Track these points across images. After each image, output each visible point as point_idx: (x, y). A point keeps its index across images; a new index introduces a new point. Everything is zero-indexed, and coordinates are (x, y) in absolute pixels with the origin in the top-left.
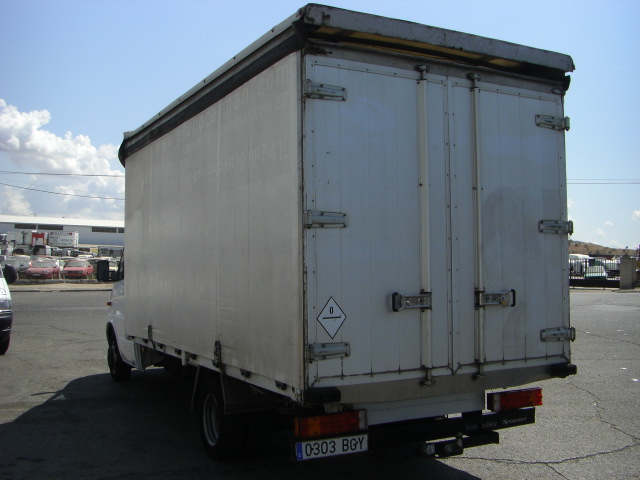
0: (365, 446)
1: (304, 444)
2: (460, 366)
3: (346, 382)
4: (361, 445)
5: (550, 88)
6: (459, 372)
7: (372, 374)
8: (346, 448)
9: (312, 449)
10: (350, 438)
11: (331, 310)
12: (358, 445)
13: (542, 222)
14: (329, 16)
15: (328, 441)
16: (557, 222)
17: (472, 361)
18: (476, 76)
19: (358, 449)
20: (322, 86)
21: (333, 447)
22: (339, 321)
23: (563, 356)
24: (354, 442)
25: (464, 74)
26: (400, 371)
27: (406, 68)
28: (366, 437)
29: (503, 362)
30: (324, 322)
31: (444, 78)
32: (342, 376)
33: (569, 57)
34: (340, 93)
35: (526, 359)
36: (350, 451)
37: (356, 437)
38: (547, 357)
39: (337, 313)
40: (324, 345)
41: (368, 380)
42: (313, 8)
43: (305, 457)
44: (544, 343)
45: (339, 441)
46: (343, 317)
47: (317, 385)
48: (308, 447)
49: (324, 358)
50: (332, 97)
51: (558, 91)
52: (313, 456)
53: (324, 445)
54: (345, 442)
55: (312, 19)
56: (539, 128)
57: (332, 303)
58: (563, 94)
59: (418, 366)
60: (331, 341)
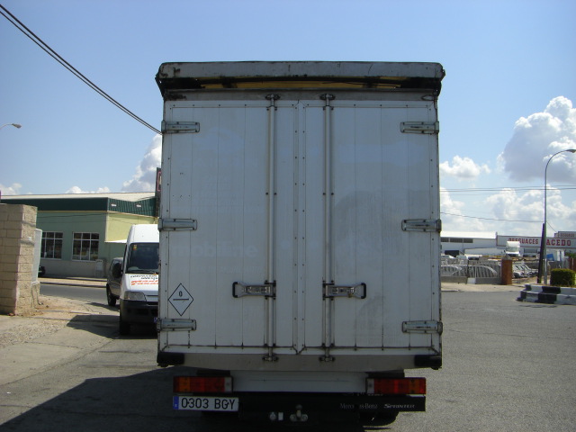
0: (236, 407)
1: (180, 398)
2: (305, 348)
3: (192, 350)
4: (233, 405)
5: (420, 96)
6: (304, 353)
7: (216, 346)
8: (217, 406)
9: (187, 403)
10: (222, 399)
11: (181, 294)
12: (230, 406)
13: (405, 221)
14: (179, 70)
15: (202, 398)
16: (425, 221)
17: (320, 345)
18: (327, 96)
19: (229, 409)
20: (178, 123)
21: (207, 403)
22: (187, 303)
23: (431, 348)
24: (225, 402)
25: (317, 96)
26: (242, 346)
27: (257, 99)
28: (237, 400)
29: (355, 348)
30: (174, 303)
31: (295, 102)
32: (189, 345)
33: (438, 64)
34: (194, 127)
35: (383, 348)
36: (221, 409)
37: (228, 399)
38: (410, 348)
39: (185, 295)
40: (173, 320)
41: (212, 351)
42: (166, 67)
43: (180, 408)
44: (407, 335)
45: (212, 400)
46: (191, 300)
47: (166, 350)
48: (185, 401)
49: (173, 329)
50: (186, 131)
51: (429, 98)
52: (188, 408)
53: (199, 401)
54: (218, 402)
55: (166, 75)
56: (404, 135)
57: (181, 288)
58: (435, 100)
59: (262, 344)
60: (179, 317)
